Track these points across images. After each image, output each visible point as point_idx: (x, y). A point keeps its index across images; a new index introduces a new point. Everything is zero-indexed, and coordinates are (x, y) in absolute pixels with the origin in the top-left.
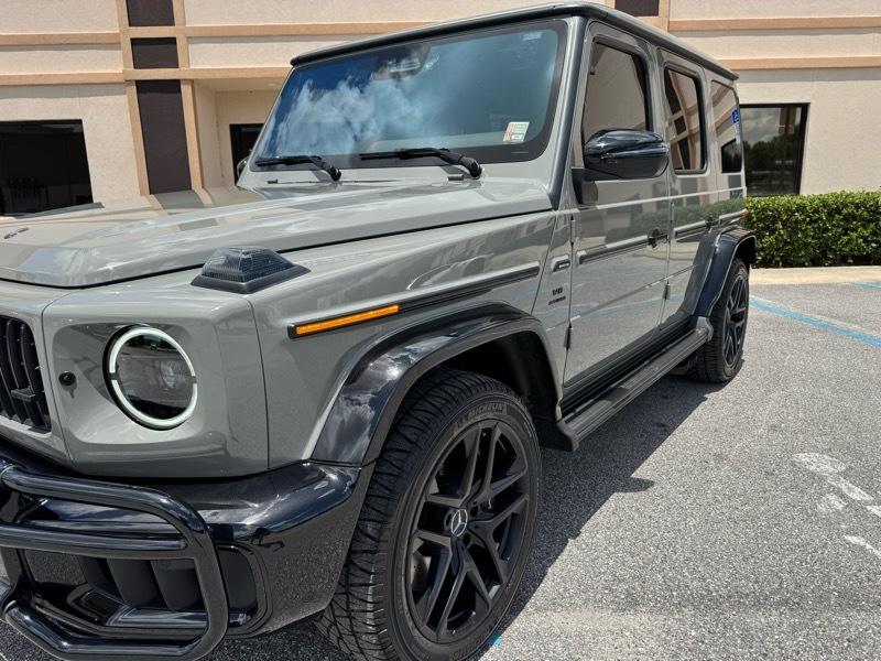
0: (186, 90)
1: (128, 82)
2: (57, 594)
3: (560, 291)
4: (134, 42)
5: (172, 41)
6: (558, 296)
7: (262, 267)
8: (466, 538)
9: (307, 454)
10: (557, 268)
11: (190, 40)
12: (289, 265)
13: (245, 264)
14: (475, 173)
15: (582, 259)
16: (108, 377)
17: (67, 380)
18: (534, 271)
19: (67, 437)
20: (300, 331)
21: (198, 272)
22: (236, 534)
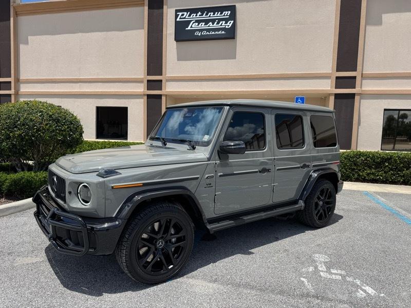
0: (164, 98)
1: (144, 95)
2: (60, 238)
3: (210, 184)
4: (148, 81)
5: (161, 81)
6: (209, 186)
7: (110, 172)
8: (162, 249)
9: (114, 216)
10: (207, 178)
11: (167, 81)
12: (117, 172)
13: (106, 172)
14: (194, 148)
15: (220, 176)
16: (78, 193)
17: (70, 193)
18: (197, 178)
19: (68, 205)
20: (114, 187)
21: (97, 173)
22: (95, 229)
